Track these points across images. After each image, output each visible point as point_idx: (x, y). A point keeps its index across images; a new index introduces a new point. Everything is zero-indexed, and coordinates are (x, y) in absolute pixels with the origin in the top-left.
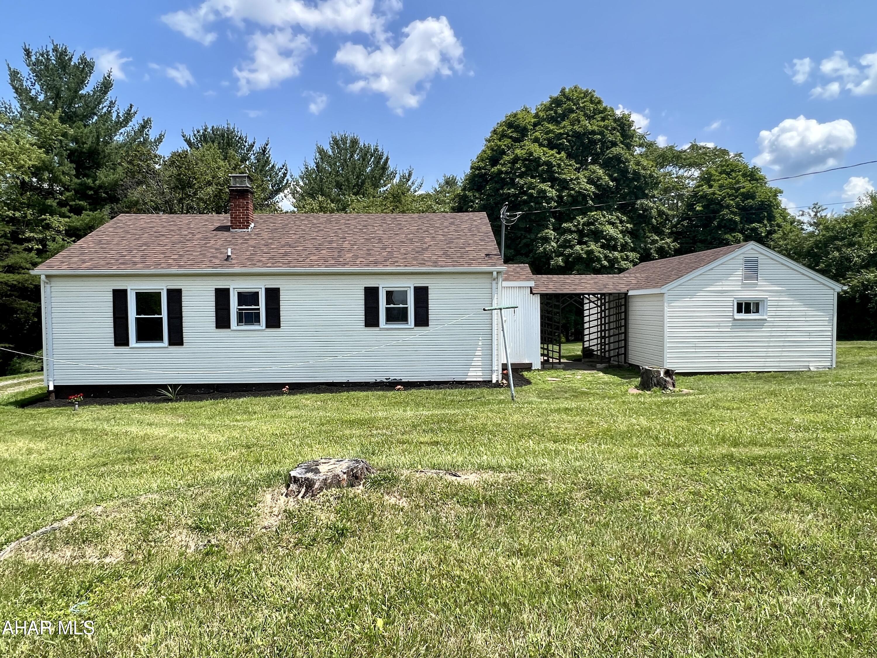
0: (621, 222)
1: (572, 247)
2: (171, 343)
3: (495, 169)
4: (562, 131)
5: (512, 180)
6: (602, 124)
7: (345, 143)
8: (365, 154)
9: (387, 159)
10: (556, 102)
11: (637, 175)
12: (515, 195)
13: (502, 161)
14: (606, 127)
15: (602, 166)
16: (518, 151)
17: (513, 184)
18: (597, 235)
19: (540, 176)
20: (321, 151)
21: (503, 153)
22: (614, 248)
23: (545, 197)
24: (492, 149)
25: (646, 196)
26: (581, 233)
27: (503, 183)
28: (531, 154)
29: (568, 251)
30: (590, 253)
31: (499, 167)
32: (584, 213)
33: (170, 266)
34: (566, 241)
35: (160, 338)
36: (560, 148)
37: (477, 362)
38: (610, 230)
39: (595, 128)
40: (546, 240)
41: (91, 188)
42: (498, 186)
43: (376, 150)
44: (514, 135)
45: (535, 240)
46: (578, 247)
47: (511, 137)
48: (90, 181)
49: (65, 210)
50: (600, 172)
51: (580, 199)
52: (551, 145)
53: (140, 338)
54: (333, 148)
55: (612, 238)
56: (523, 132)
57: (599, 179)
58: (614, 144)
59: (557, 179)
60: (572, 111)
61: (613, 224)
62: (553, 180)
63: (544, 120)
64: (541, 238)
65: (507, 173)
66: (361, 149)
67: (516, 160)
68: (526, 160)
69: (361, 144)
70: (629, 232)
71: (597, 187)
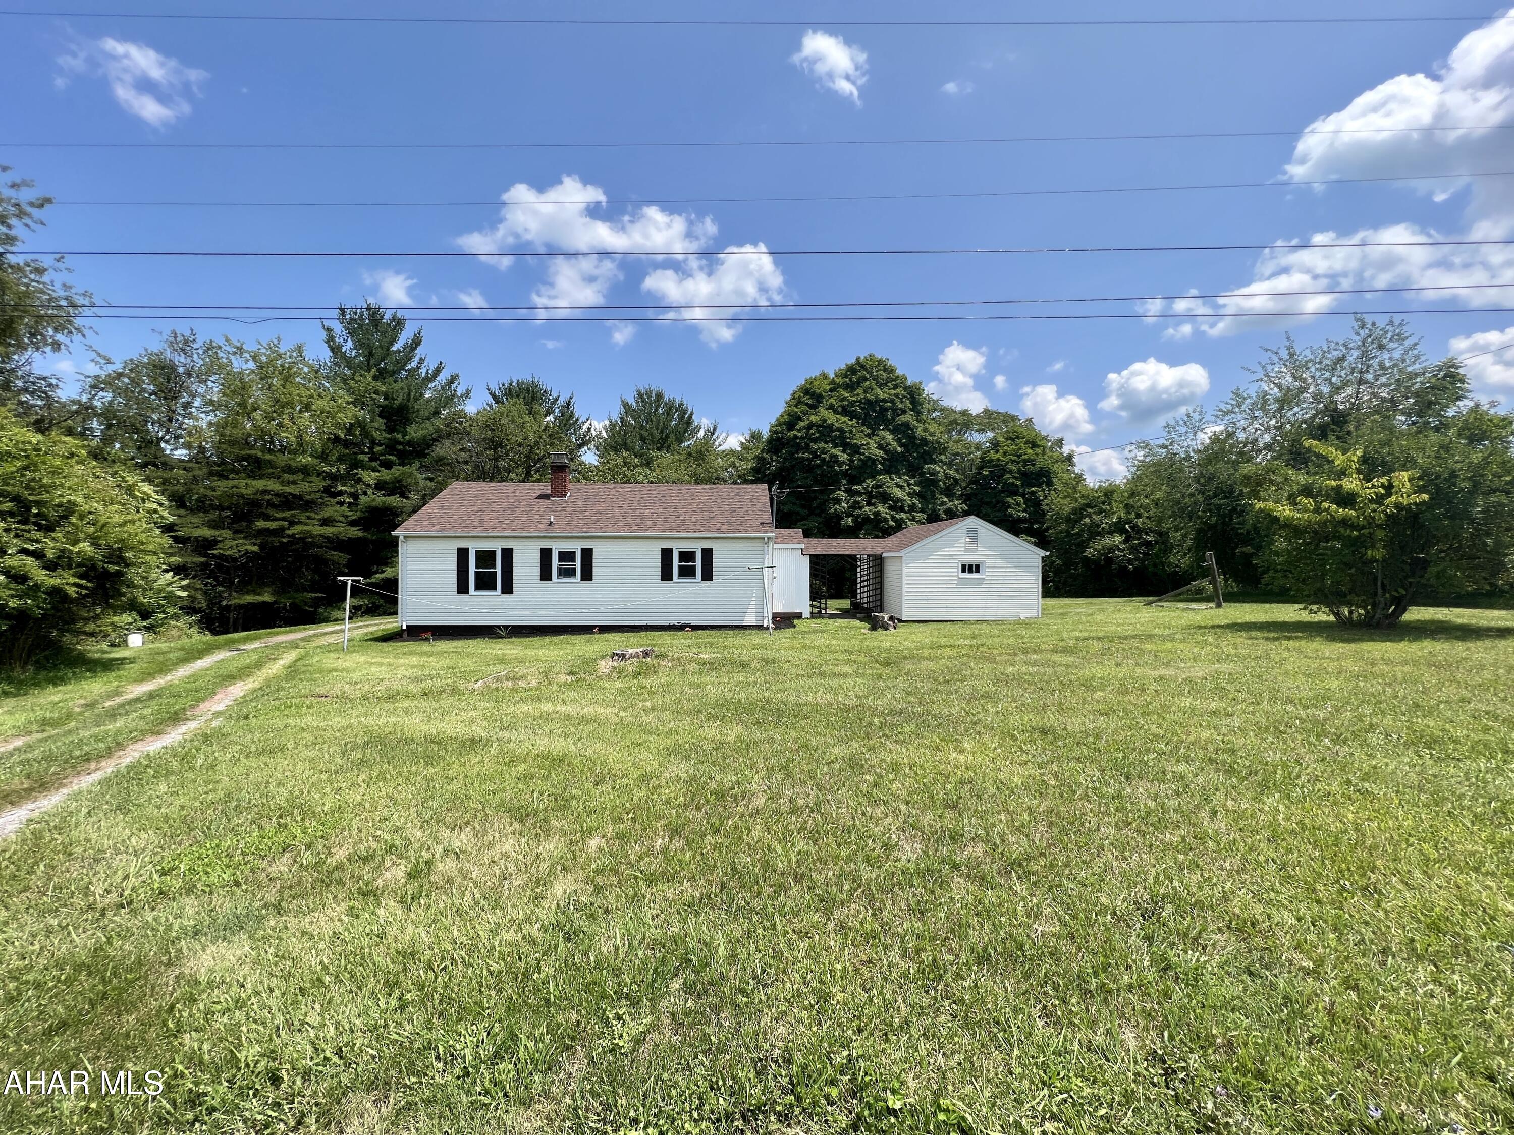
0: (909, 485)
1: (861, 508)
2: (504, 591)
3: (791, 434)
4: (854, 399)
5: (807, 445)
6: (893, 392)
7: (649, 397)
8: (670, 407)
9: (692, 414)
10: (851, 370)
11: (924, 442)
12: (808, 459)
13: (798, 427)
14: (896, 395)
15: (892, 432)
16: (813, 418)
17: (807, 448)
18: (885, 497)
19: (833, 441)
20: (626, 405)
21: (799, 419)
22: (902, 509)
23: (837, 461)
24: (789, 415)
25: (933, 462)
26: (870, 496)
27: (798, 448)
28: (825, 421)
29: (857, 512)
30: (877, 514)
31: (795, 432)
32: (873, 477)
33: (504, 529)
34: (856, 502)
35: (495, 588)
36: (853, 415)
37: (752, 610)
38: (898, 493)
39: (886, 396)
40: (838, 501)
41: (400, 443)
42: (794, 450)
43: (681, 405)
44: (810, 402)
45: (827, 501)
46: (867, 509)
47: (807, 404)
48: (399, 436)
49: (374, 464)
50: (890, 437)
51: (869, 463)
52: (845, 412)
53: (478, 587)
54: (637, 402)
55: (899, 500)
56: (818, 398)
57: (888, 444)
58: (904, 412)
59: (849, 444)
60: (866, 379)
61: (901, 487)
62: (845, 446)
63: (839, 386)
64: (834, 499)
65: (802, 438)
66: (666, 404)
67: (810, 426)
68: (820, 426)
69: (666, 398)
70: (917, 494)
71: (886, 452)
